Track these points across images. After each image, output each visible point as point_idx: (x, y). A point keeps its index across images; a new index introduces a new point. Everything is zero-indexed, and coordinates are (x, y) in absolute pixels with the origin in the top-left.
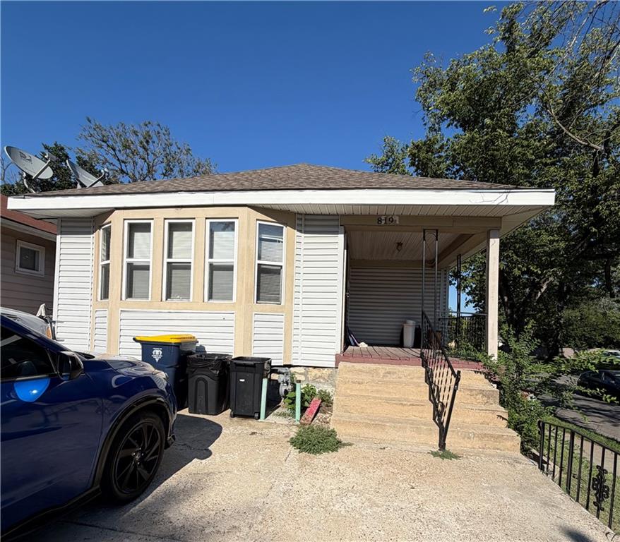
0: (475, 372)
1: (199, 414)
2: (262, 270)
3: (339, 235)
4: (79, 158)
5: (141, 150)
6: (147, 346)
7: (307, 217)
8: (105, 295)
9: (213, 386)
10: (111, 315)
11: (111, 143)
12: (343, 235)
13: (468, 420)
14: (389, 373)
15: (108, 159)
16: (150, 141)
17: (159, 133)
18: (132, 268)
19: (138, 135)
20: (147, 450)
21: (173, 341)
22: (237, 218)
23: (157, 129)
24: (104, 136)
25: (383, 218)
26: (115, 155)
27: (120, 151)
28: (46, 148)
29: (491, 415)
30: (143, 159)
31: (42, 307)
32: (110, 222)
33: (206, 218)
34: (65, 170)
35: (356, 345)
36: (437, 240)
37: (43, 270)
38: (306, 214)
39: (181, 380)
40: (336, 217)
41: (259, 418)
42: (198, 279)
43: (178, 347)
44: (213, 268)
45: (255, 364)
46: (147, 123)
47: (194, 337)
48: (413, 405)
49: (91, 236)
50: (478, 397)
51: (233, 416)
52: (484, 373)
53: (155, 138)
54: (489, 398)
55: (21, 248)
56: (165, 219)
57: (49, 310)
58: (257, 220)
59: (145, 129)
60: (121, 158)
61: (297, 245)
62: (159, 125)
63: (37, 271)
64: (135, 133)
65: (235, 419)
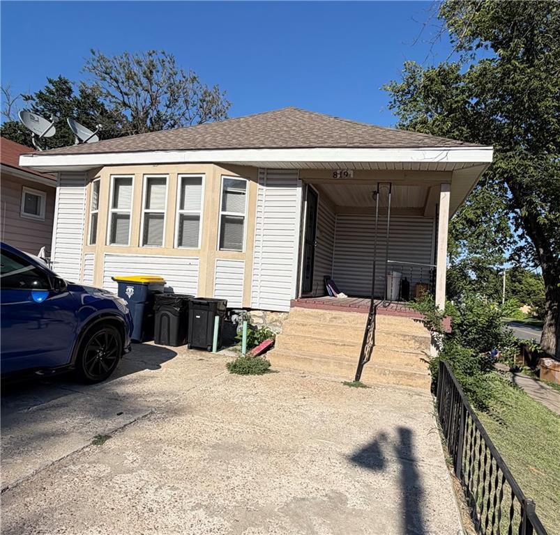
0: (414, 320)
1: (162, 345)
2: (225, 220)
3: (297, 188)
4: (82, 91)
5: (144, 81)
6: (123, 284)
7: (269, 171)
8: (94, 241)
9: (174, 321)
10: (97, 258)
11: (114, 74)
12: (301, 189)
13: (393, 361)
14: (335, 318)
15: (110, 92)
16: (154, 71)
17: (163, 61)
18: (116, 217)
19: (141, 66)
20: (108, 350)
21: (143, 281)
22: (204, 174)
23: (162, 57)
24: (107, 68)
25: (338, 172)
26: (118, 87)
27: (123, 83)
28: (50, 81)
29: (414, 357)
30: (146, 90)
31: (42, 249)
32: (99, 177)
33: (178, 174)
34: (68, 104)
35: (333, 295)
36: (390, 192)
37: (44, 214)
38: (268, 169)
39: (150, 316)
40: (294, 172)
41: (211, 350)
42: (170, 227)
43: (147, 286)
44: (183, 218)
45: (208, 303)
46: (151, 52)
47: (162, 279)
48: (344, 345)
49: (85, 188)
50: (410, 342)
51: (191, 348)
52: (423, 321)
53: (159, 67)
54: (421, 344)
55: (26, 194)
56: (144, 174)
57: (48, 253)
58: (222, 175)
59: (148, 59)
60: (124, 90)
61: (260, 198)
62: (163, 53)
63: (39, 215)
64: (139, 63)
65: (192, 350)
